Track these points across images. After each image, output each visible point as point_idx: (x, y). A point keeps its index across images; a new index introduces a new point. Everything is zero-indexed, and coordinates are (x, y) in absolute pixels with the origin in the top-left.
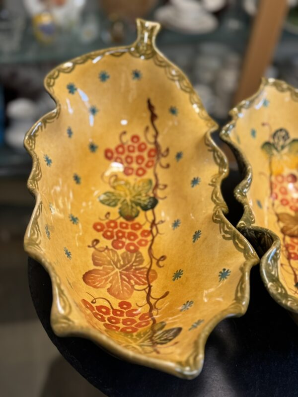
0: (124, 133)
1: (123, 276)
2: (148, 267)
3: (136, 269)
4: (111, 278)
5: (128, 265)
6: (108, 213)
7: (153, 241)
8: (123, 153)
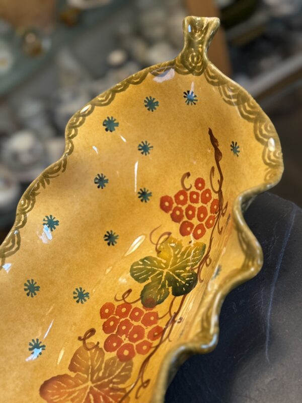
0: (188, 175)
1: (91, 395)
2: (128, 390)
3: (112, 389)
4: (76, 394)
5: (106, 380)
6: (130, 291)
7: (157, 347)
8: (184, 202)
